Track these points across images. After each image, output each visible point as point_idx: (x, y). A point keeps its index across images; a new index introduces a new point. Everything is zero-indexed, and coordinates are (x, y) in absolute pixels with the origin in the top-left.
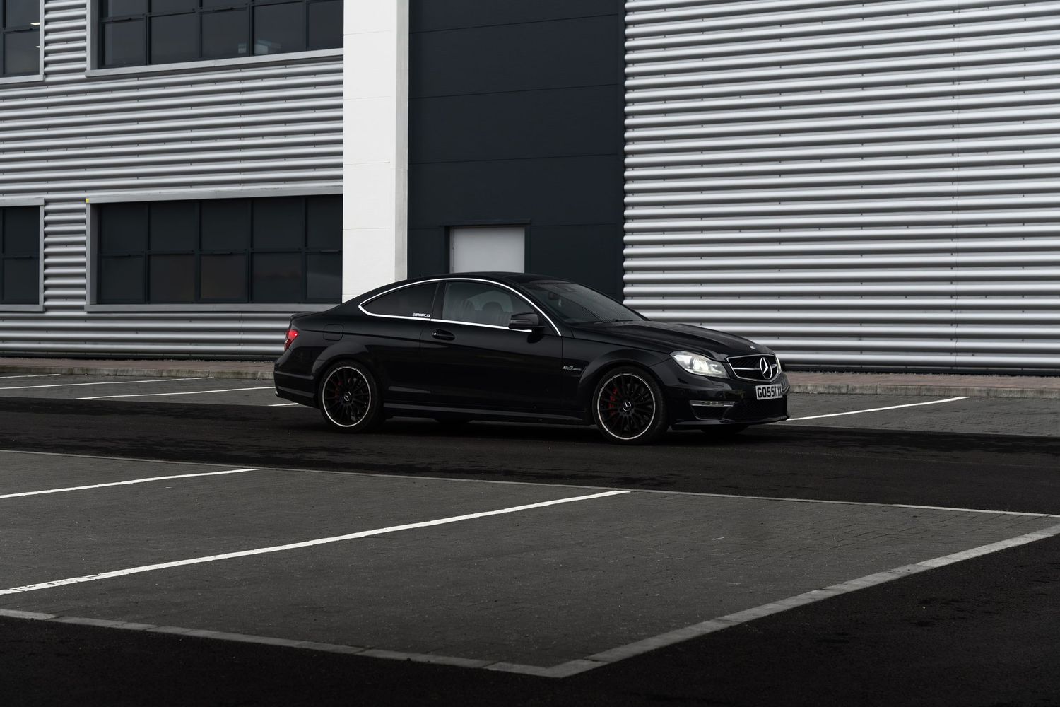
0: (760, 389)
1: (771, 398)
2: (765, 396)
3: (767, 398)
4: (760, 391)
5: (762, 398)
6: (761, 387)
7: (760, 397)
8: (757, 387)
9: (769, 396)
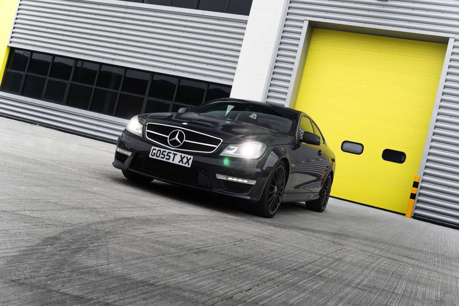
0: (155, 150)
1: (164, 160)
2: (159, 157)
3: (160, 158)
4: (154, 151)
5: (155, 157)
6: (157, 149)
7: (152, 155)
8: (153, 147)
9: (161, 158)
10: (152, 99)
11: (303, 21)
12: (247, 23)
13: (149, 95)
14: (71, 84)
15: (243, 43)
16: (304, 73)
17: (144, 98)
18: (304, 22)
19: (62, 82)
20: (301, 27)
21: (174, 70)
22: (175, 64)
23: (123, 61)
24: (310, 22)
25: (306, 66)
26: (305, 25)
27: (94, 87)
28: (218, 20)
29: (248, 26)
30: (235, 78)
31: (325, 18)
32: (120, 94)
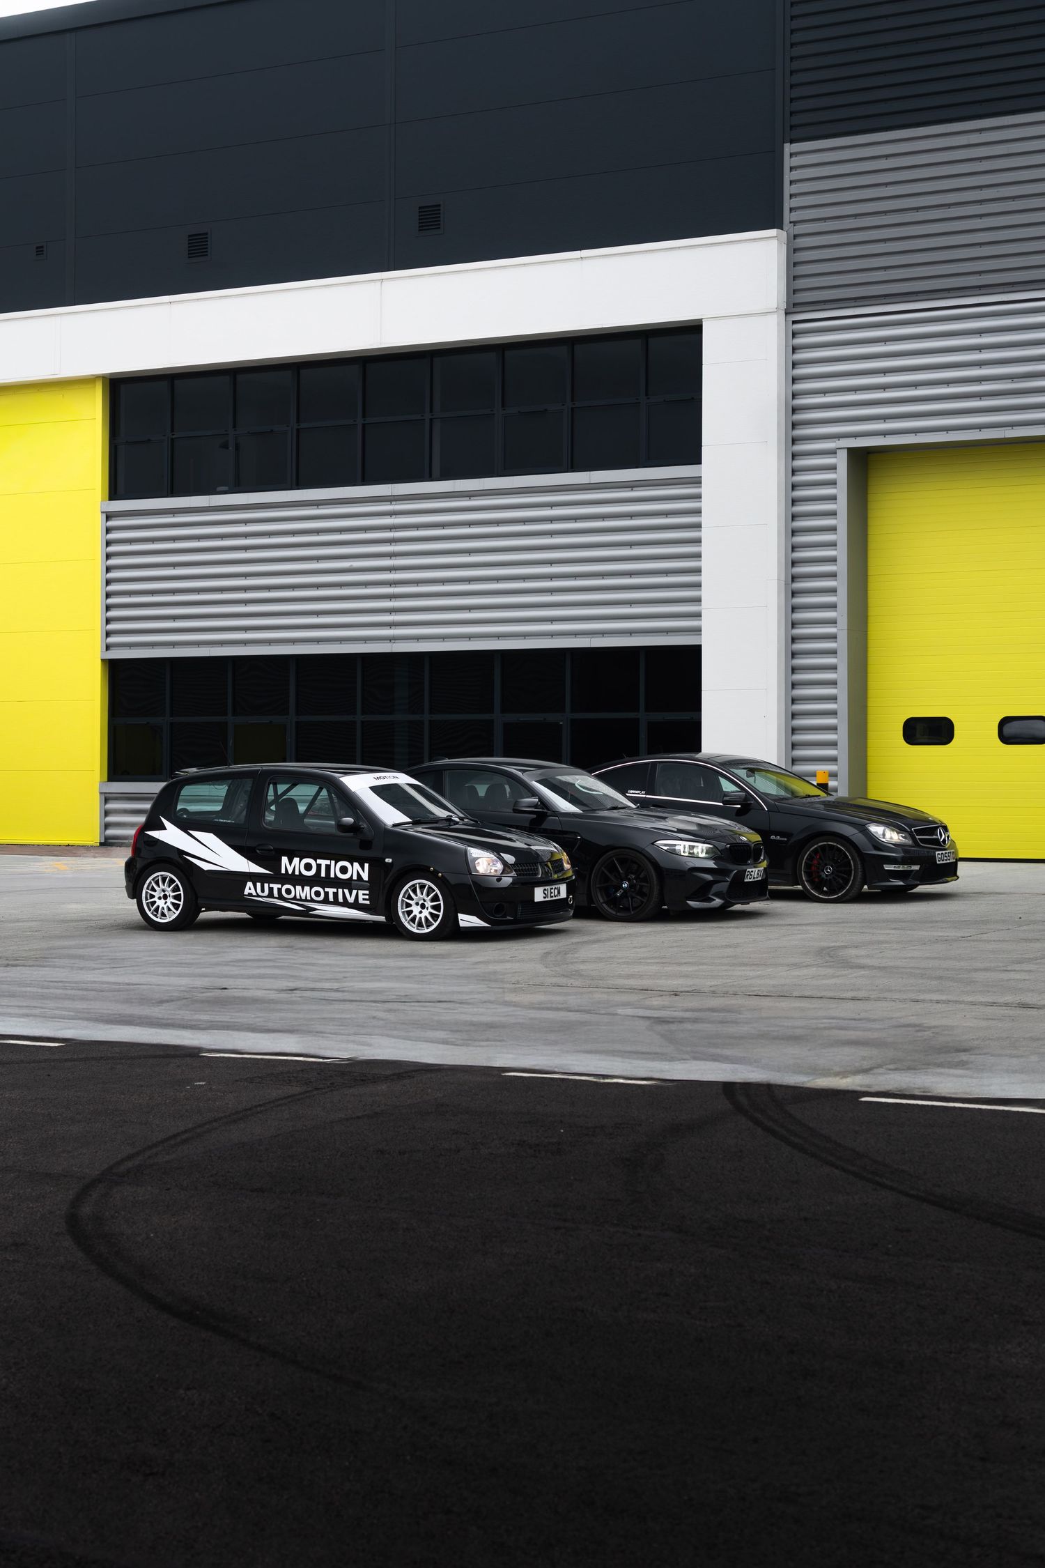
10: (512, 717)
11: (833, 452)
12: (701, 483)
13: (503, 711)
14: (297, 722)
15: (704, 534)
16: (873, 570)
17: (492, 721)
18: (836, 453)
19: (271, 722)
20: (833, 468)
21: (552, 635)
22: (552, 620)
23: (418, 638)
24: (852, 452)
25: (871, 554)
26: (841, 461)
27: (359, 717)
28: (630, 489)
29: (705, 489)
30: (705, 623)
31: (884, 433)
32: (430, 721)
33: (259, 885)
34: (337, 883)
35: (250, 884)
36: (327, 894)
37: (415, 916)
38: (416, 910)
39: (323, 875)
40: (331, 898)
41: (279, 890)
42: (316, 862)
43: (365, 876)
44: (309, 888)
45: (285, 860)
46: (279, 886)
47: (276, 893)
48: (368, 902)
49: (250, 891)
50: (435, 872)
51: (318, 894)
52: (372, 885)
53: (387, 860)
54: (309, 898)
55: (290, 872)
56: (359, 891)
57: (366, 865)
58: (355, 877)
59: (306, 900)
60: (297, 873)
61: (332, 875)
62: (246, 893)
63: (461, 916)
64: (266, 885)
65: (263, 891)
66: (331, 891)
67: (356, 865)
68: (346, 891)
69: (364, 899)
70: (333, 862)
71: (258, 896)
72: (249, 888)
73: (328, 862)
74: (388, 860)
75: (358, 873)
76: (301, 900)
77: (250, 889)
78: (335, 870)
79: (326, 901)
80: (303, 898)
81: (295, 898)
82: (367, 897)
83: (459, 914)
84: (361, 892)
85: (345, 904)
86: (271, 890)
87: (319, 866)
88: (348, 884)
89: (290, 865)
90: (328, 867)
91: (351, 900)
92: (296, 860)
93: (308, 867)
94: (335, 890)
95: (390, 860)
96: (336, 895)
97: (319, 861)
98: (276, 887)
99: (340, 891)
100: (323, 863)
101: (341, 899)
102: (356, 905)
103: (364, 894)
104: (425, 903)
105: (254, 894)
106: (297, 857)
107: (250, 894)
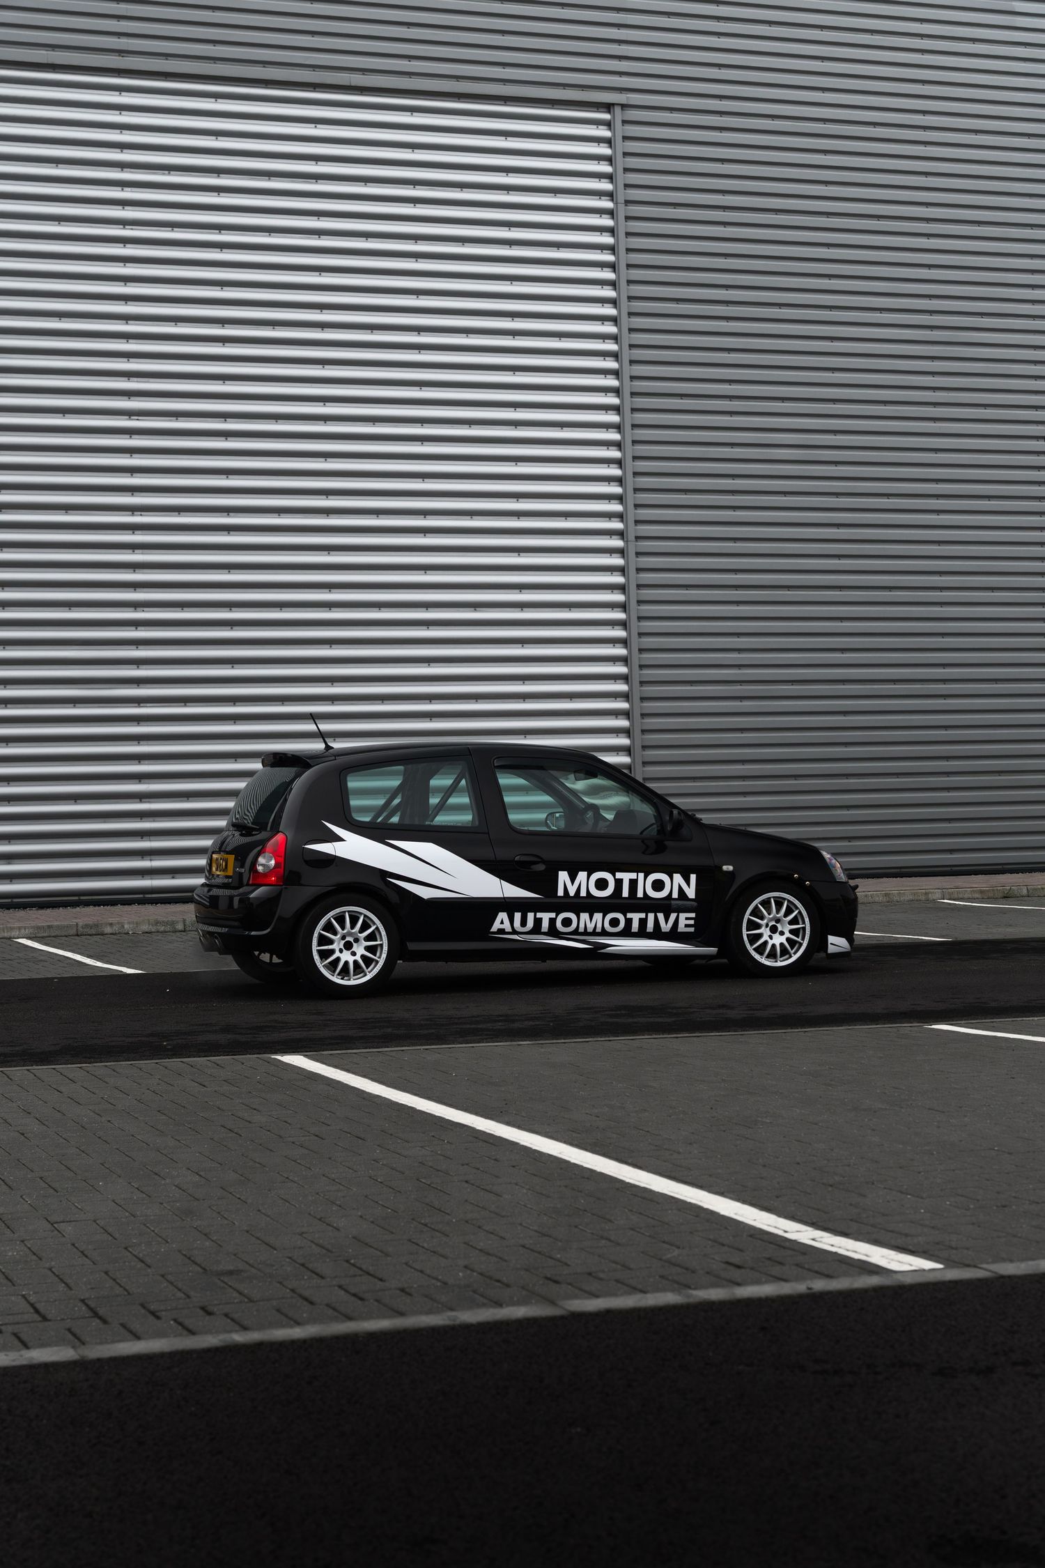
33: (518, 916)
34: (648, 905)
35: (502, 916)
36: (629, 922)
37: (766, 943)
38: (766, 932)
39: (625, 893)
40: (635, 926)
41: (553, 921)
42: (614, 876)
43: (691, 892)
44: (602, 914)
45: (563, 876)
46: (553, 915)
47: (545, 925)
48: (692, 930)
49: (502, 927)
50: (800, 882)
51: (614, 922)
52: (701, 906)
53: (725, 868)
54: (599, 930)
55: (572, 893)
56: (680, 914)
57: (693, 877)
58: (675, 895)
59: (594, 933)
60: (583, 893)
61: (640, 894)
62: (495, 927)
63: (831, 939)
64: (530, 916)
65: (524, 923)
66: (636, 917)
67: (678, 878)
68: (661, 916)
69: (687, 926)
70: (641, 875)
71: (514, 932)
72: (501, 921)
73: (633, 876)
74: (728, 868)
75: (680, 888)
76: (586, 933)
77: (502, 923)
78: (645, 885)
79: (627, 933)
80: (590, 929)
81: (576, 932)
82: (692, 922)
83: (829, 936)
84: (683, 916)
85: (658, 934)
86: (538, 922)
87: (619, 883)
88: (666, 906)
89: (573, 883)
90: (633, 883)
91: (666, 927)
92: (582, 876)
93: (602, 884)
94: (643, 915)
95: (731, 868)
96: (643, 922)
97: (619, 875)
98: (546, 917)
99: (651, 916)
100: (626, 877)
101: (650, 926)
102: (673, 935)
103: (687, 919)
104: (778, 925)
105: (508, 929)
106: (583, 870)
107: (501, 931)
